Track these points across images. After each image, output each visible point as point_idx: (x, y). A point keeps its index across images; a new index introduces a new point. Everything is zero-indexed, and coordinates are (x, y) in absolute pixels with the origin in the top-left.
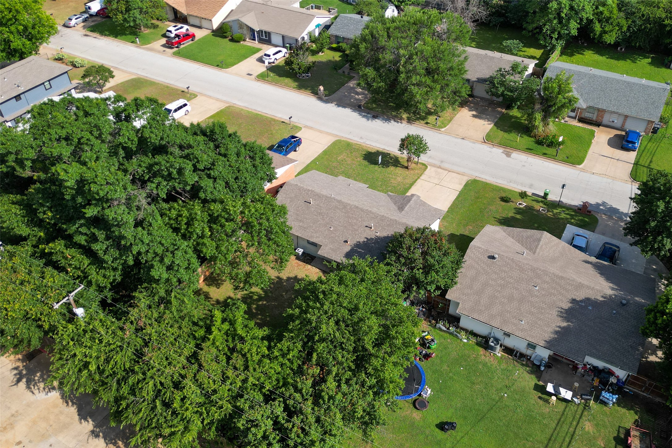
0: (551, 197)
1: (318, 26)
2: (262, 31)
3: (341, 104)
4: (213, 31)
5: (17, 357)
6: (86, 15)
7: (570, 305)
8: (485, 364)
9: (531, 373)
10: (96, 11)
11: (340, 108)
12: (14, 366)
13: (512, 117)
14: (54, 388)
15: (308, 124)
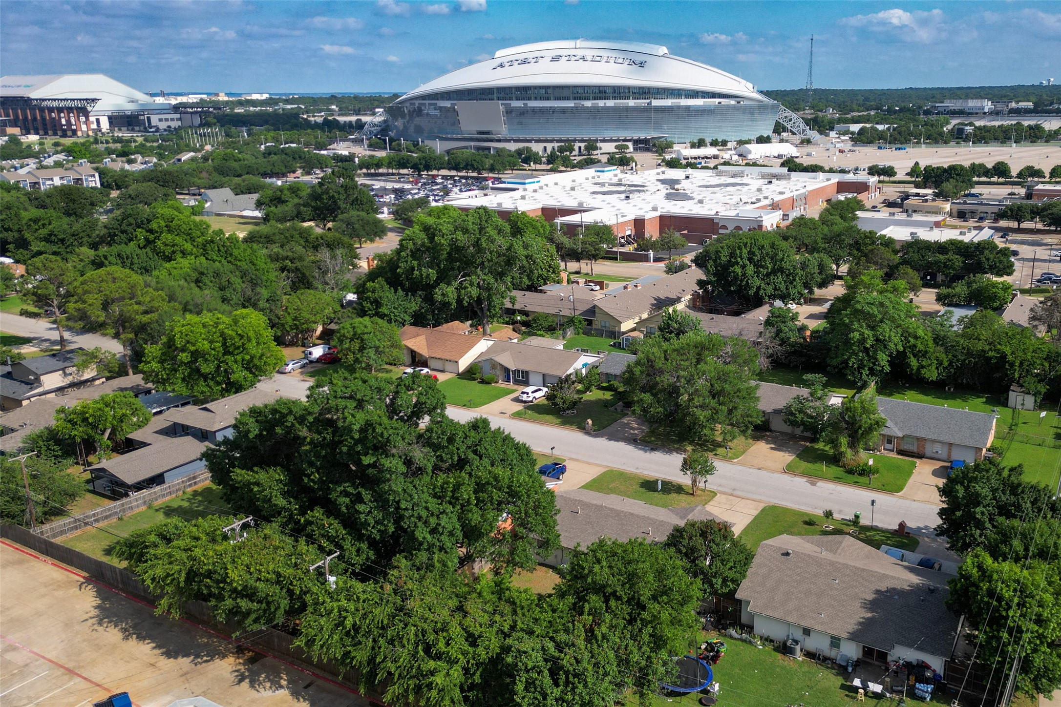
0: (863, 522)
1: (585, 365)
2: (518, 371)
3: (612, 437)
4: (458, 374)
5: (238, 661)
6: (305, 361)
7: (874, 596)
8: (783, 668)
9: (838, 674)
10: (318, 356)
11: (612, 442)
12: (234, 669)
13: (818, 449)
14: (281, 687)
15: (573, 456)
